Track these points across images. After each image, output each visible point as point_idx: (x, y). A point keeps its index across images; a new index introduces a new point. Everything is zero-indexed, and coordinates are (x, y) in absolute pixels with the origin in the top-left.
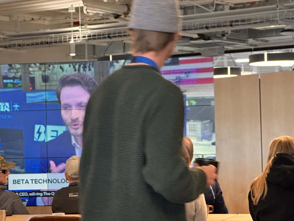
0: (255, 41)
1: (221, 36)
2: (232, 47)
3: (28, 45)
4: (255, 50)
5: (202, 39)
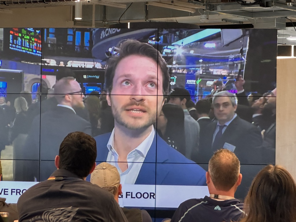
5: (259, 5)
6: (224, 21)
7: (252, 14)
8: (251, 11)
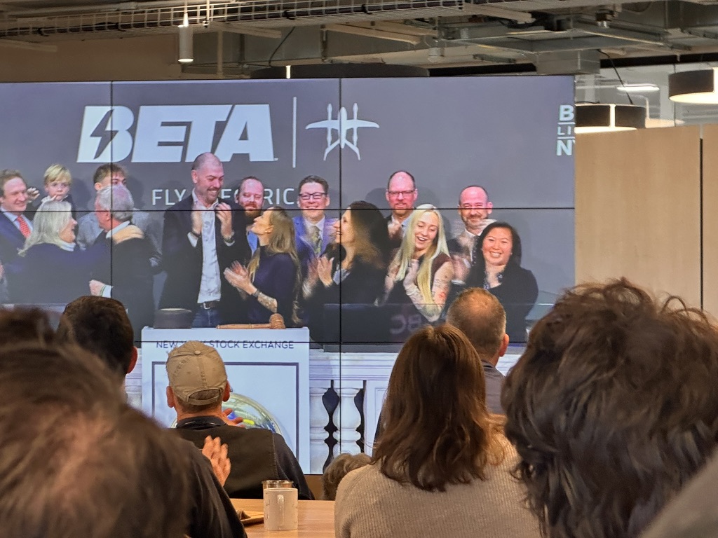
0: (687, 35)
1: (593, 19)
2: (623, 49)
3: (63, 31)
4: (686, 59)
5: (542, 27)
6: (478, 59)
7: (531, 44)
8: (529, 38)
